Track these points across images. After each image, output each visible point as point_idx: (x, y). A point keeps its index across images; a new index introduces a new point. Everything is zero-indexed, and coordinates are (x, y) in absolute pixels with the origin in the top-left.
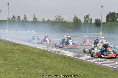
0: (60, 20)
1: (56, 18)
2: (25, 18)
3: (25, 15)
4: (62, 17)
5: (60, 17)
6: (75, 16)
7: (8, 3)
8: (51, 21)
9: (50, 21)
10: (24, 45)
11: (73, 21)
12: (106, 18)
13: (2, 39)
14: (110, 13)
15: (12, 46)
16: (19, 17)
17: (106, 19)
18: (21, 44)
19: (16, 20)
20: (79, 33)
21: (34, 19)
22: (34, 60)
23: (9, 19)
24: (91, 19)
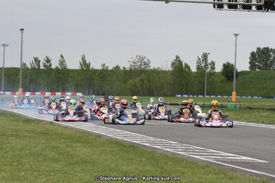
0: (143, 67)
1: (134, 63)
2: (62, 62)
3: (62, 56)
4: (146, 60)
5: (141, 59)
6: (177, 57)
7: (22, 30)
8: (124, 68)
9: (122, 68)
10: (47, 121)
11: (171, 69)
12: (249, 60)
13: (4, 111)
14: (259, 49)
15: (22, 124)
16: (48, 61)
17: (250, 63)
18: (42, 121)
19: (42, 67)
20: (186, 96)
21: (81, 65)
22: (55, 150)
23: (25, 64)
24: (213, 63)
